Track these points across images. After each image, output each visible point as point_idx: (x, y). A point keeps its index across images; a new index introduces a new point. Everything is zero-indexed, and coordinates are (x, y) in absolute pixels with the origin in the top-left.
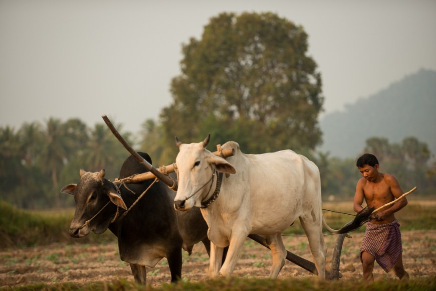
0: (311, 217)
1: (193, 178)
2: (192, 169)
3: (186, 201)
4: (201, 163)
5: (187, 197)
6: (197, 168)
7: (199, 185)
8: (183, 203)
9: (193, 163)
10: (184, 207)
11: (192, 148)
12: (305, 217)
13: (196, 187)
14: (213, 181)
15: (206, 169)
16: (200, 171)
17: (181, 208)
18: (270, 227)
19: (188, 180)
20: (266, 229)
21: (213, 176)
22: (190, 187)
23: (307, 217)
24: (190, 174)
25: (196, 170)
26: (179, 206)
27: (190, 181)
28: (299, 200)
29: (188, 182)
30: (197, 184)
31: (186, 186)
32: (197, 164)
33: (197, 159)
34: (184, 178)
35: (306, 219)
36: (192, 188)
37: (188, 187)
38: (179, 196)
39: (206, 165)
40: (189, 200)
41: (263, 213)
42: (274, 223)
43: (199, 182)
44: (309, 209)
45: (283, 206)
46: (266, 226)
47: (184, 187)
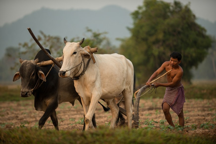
0: (129, 90)
1: (71, 60)
2: (72, 55)
3: (66, 72)
4: (77, 53)
5: (67, 70)
6: (75, 55)
7: (74, 65)
8: (64, 73)
9: (73, 52)
10: (65, 75)
11: (73, 44)
12: (127, 90)
13: (73, 66)
14: (82, 65)
15: (79, 57)
16: (76, 57)
17: (63, 75)
18: (111, 93)
19: (69, 61)
20: (109, 95)
21: (82, 62)
22: (69, 65)
23: (128, 90)
24: (70, 58)
25: (74, 56)
26: (62, 74)
27: (69, 62)
28: (125, 78)
29: (68, 62)
30: (73, 64)
31: (67, 64)
32: (75, 53)
33: (75, 50)
34: (67, 60)
35: (127, 91)
36: (70, 66)
37: (68, 65)
38: (63, 69)
39: (80, 55)
40: (68, 71)
41: (107, 85)
42: (113, 91)
43: (74, 63)
44: (128, 85)
45: (117, 81)
46: (109, 92)
47: (66, 64)
